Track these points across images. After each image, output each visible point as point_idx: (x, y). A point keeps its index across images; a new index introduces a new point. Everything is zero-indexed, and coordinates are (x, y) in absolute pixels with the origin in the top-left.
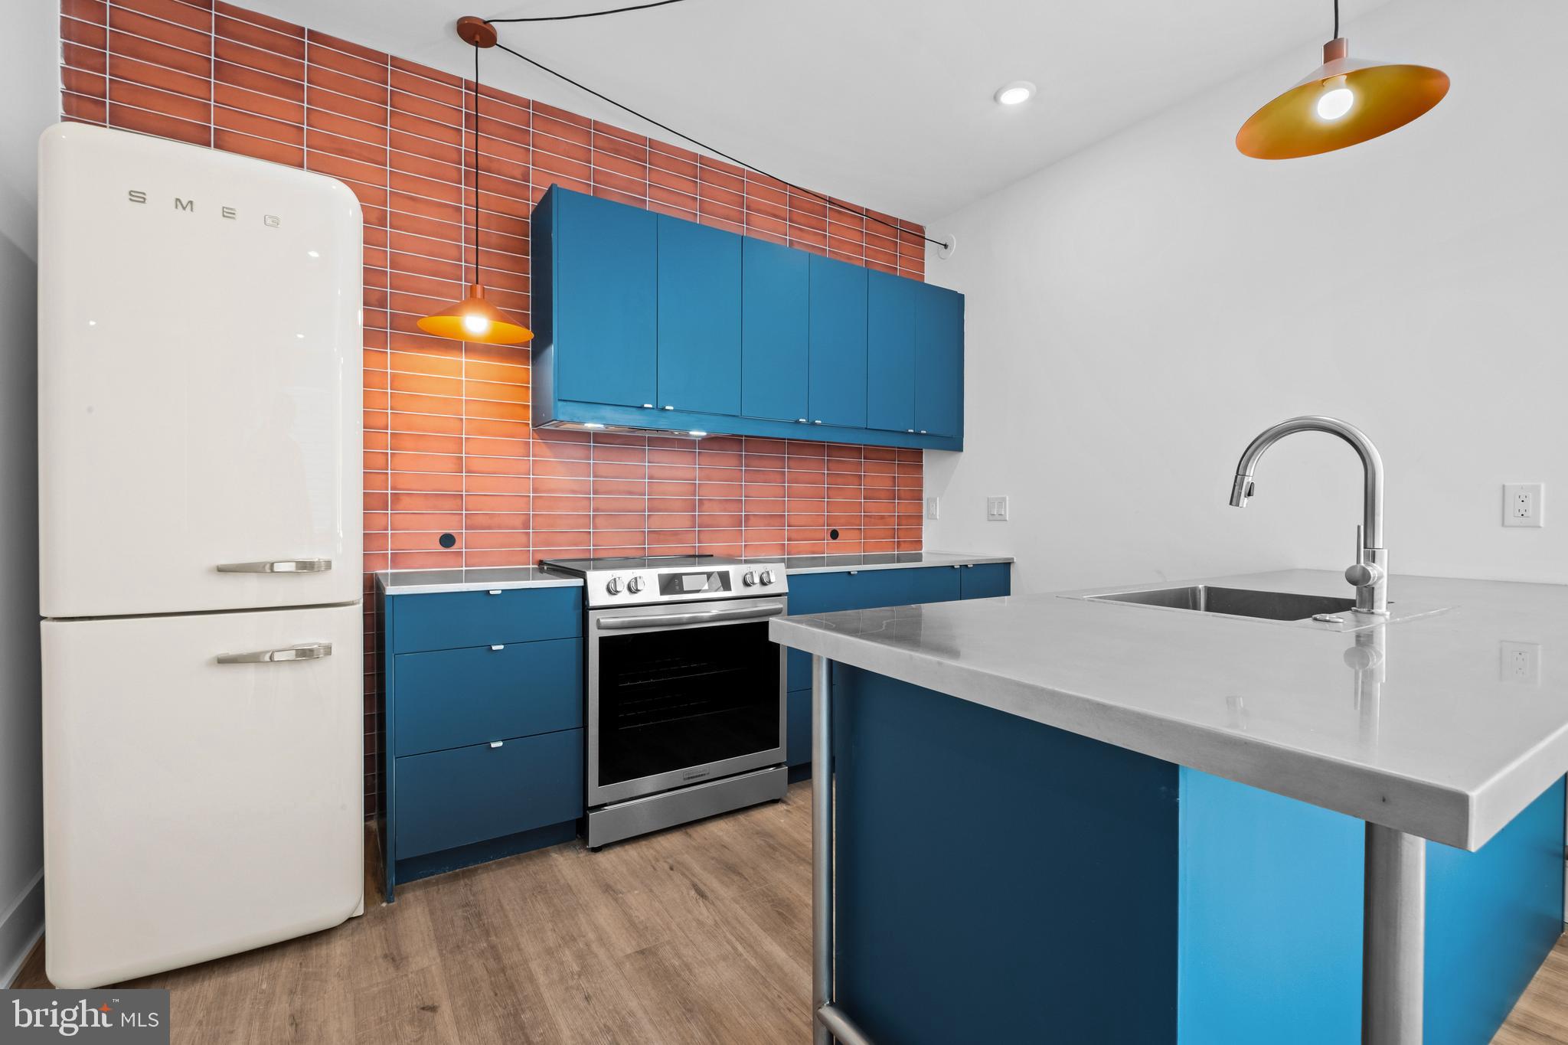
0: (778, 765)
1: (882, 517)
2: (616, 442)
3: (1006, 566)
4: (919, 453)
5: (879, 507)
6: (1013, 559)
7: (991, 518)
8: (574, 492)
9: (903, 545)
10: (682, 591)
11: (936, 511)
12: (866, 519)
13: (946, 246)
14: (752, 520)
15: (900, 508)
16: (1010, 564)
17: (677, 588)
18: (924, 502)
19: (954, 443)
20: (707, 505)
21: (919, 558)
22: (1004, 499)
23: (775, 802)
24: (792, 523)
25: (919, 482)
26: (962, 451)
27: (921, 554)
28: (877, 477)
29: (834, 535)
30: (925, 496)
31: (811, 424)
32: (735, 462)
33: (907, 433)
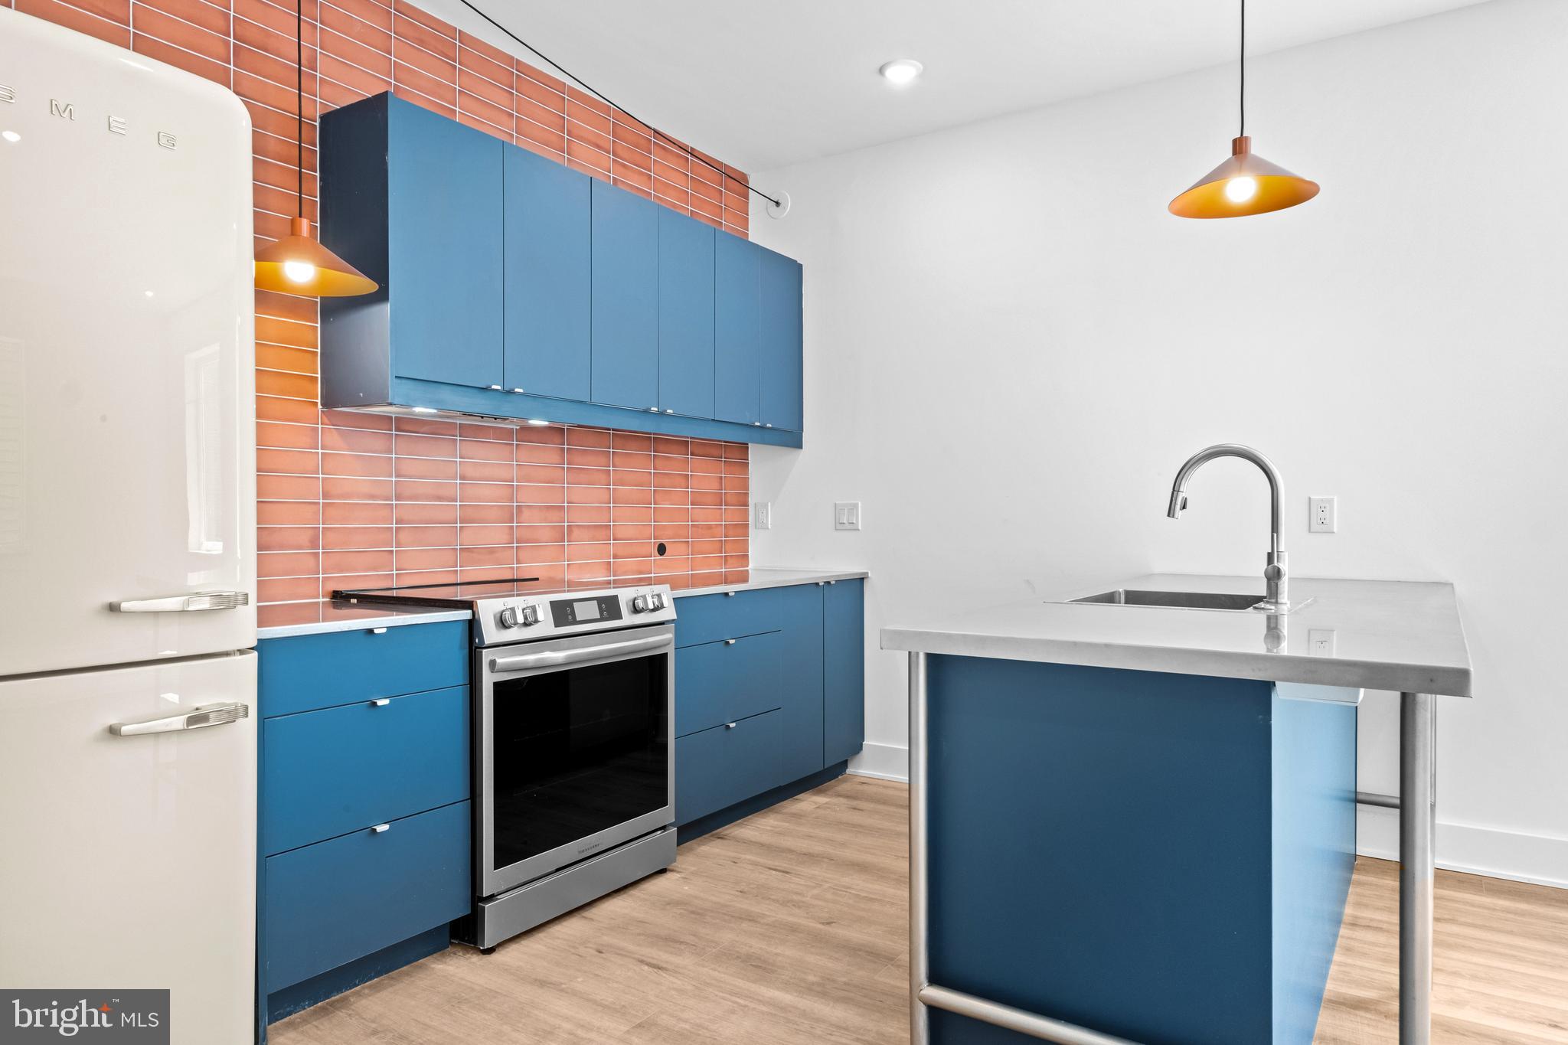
0: (664, 828)
1: (709, 527)
2: (422, 430)
3: (858, 583)
4: (744, 447)
5: (705, 515)
6: (867, 573)
7: (839, 526)
8: (372, 497)
9: (730, 561)
10: (575, 622)
11: (767, 520)
12: (693, 529)
13: (777, 204)
14: (576, 533)
15: (728, 515)
16: (862, 579)
17: (570, 617)
18: (751, 508)
19: (792, 438)
20: (526, 513)
21: (744, 578)
22: (856, 506)
23: (663, 871)
24: (619, 536)
25: (745, 484)
26: (802, 448)
27: (747, 571)
28: (705, 475)
29: (662, 549)
30: (752, 500)
31: (662, 414)
32: (556, 458)
33: (753, 426)
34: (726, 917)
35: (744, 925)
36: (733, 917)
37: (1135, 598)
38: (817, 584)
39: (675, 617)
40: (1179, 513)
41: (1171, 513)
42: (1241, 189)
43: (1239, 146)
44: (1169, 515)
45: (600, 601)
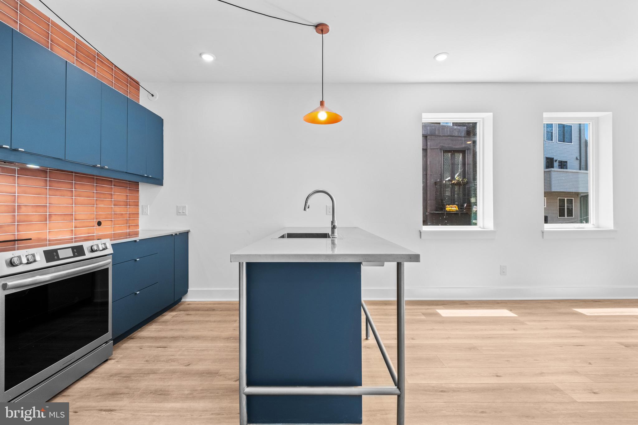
0: (106, 342)
1: (122, 214)
3: (185, 235)
4: (137, 184)
5: (119, 210)
6: (190, 230)
7: (178, 213)
9: (131, 227)
10: (59, 259)
11: (147, 211)
12: (115, 215)
13: (153, 95)
14: (53, 218)
15: (131, 210)
16: (188, 232)
17: (56, 257)
18: (140, 207)
19: (158, 181)
21: (137, 234)
22: (185, 207)
23: (107, 360)
24: (77, 218)
25: (138, 198)
26: (163, 186)
27: (138, 231)
28: (119, 195)
29: (99, 224)
30: (140, 204)
31: (102, 168)
32: (42, 183)
33: (143, 176)
34: (142, 375)
35: (151, 376)
36: (145, 374)
37: (290, 236)
38: (172, 235)
39: (112, 252)
40: (307, 209)
41: (305, 209)
42: (322, 116)
43: (322, 103)
44: (304, 210)
45: (73, 248)
